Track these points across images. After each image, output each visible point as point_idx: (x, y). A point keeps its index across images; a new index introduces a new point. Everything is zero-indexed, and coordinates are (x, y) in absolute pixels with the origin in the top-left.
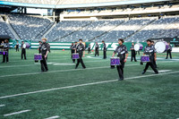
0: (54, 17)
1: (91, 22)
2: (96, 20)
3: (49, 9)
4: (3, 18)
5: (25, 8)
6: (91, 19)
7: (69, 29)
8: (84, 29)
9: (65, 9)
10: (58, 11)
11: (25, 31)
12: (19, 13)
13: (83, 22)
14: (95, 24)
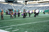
0: (25, 3)
1: (36, 4)
2: (37, 3)
3: (23, 1)
4: (11, 4)
5: (17, 1)
6: (36, 3)
7: (29, 6)
8: (34, 6)
9: (28, 1)
10: (26, 1)
11: (17, 7)
12: (15, 2)
13: (34, 4)
14: (37, 5)
